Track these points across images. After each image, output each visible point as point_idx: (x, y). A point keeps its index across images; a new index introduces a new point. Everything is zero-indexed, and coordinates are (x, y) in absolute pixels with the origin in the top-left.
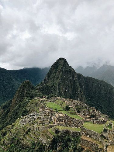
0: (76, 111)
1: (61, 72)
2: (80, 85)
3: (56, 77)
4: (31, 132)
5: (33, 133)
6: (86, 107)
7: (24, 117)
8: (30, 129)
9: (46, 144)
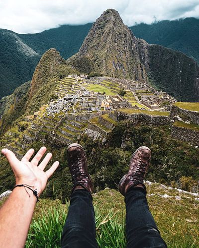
0: (136, 97)
1: (111, 36)
2: (141, 60)
3: (102, 43)
4: (68, 123)
5: (71, 125)
6: (153, 91)
7: (54, 102)
8: (66, 118)
9: (99, 138)
